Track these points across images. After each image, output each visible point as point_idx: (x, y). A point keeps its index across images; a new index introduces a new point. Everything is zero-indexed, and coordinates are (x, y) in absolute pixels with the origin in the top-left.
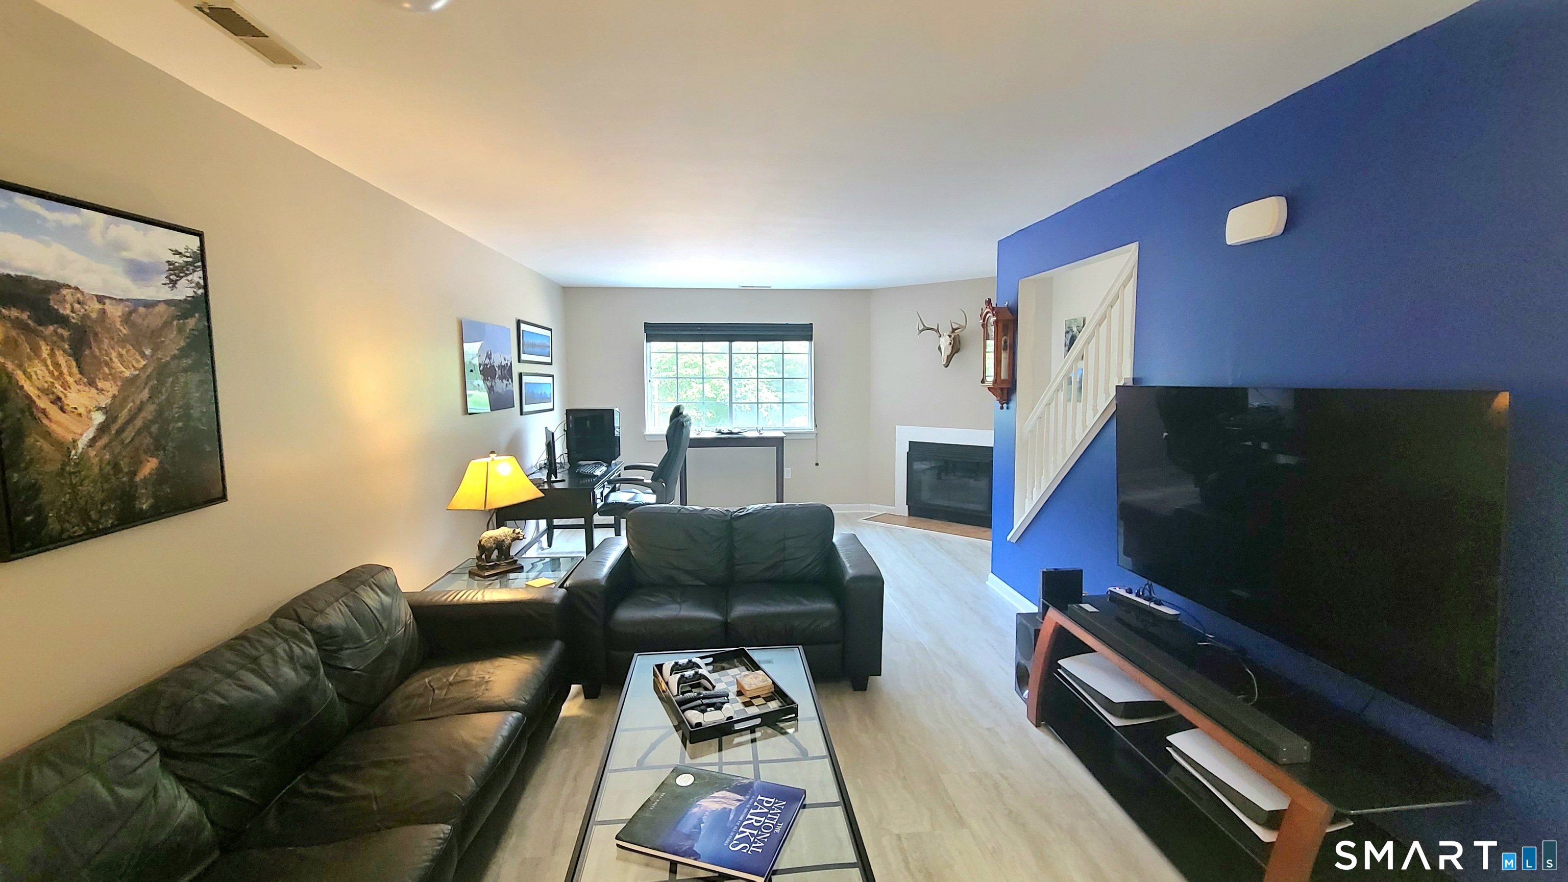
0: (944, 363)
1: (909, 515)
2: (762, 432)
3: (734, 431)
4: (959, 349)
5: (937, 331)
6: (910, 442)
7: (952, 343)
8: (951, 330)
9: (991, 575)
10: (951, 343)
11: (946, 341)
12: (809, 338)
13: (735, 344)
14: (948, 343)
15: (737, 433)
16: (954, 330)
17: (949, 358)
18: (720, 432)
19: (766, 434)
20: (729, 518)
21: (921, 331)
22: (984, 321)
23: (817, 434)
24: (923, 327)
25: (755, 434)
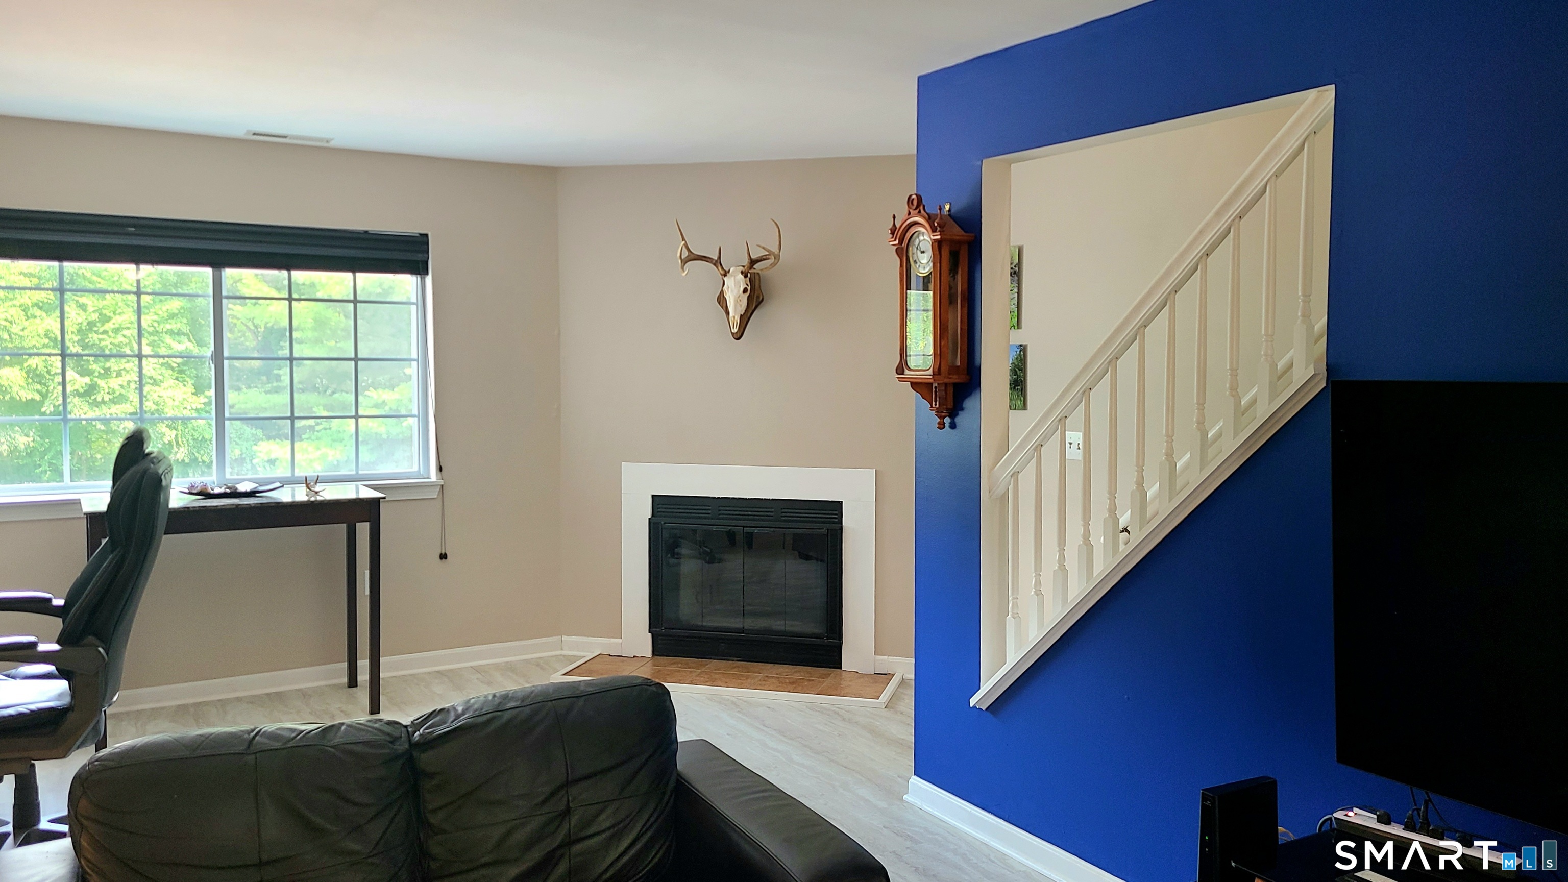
0: (735, 330)
1: (656, 652)
2: (318, 488)
3: (243, 487)
4: (763, 300)
5: (718, 263)
6: (653, 496)
7: (749, 288)
8: (746, 262)
9: (916, 780)
10: (745, 291)
11: (737, 284)
12: (419, 267)
13: (230, 274)
14: (742, 289)
15: (252, 494)
16: (753, 262)
17: (745, 319)
18: (206, 494)
19: (330, 493)
20: (407, 746)
21: (684, 262)
22: (901, 242)
23: (442, 486)
24: (687, 254)
25: (301, 495)
